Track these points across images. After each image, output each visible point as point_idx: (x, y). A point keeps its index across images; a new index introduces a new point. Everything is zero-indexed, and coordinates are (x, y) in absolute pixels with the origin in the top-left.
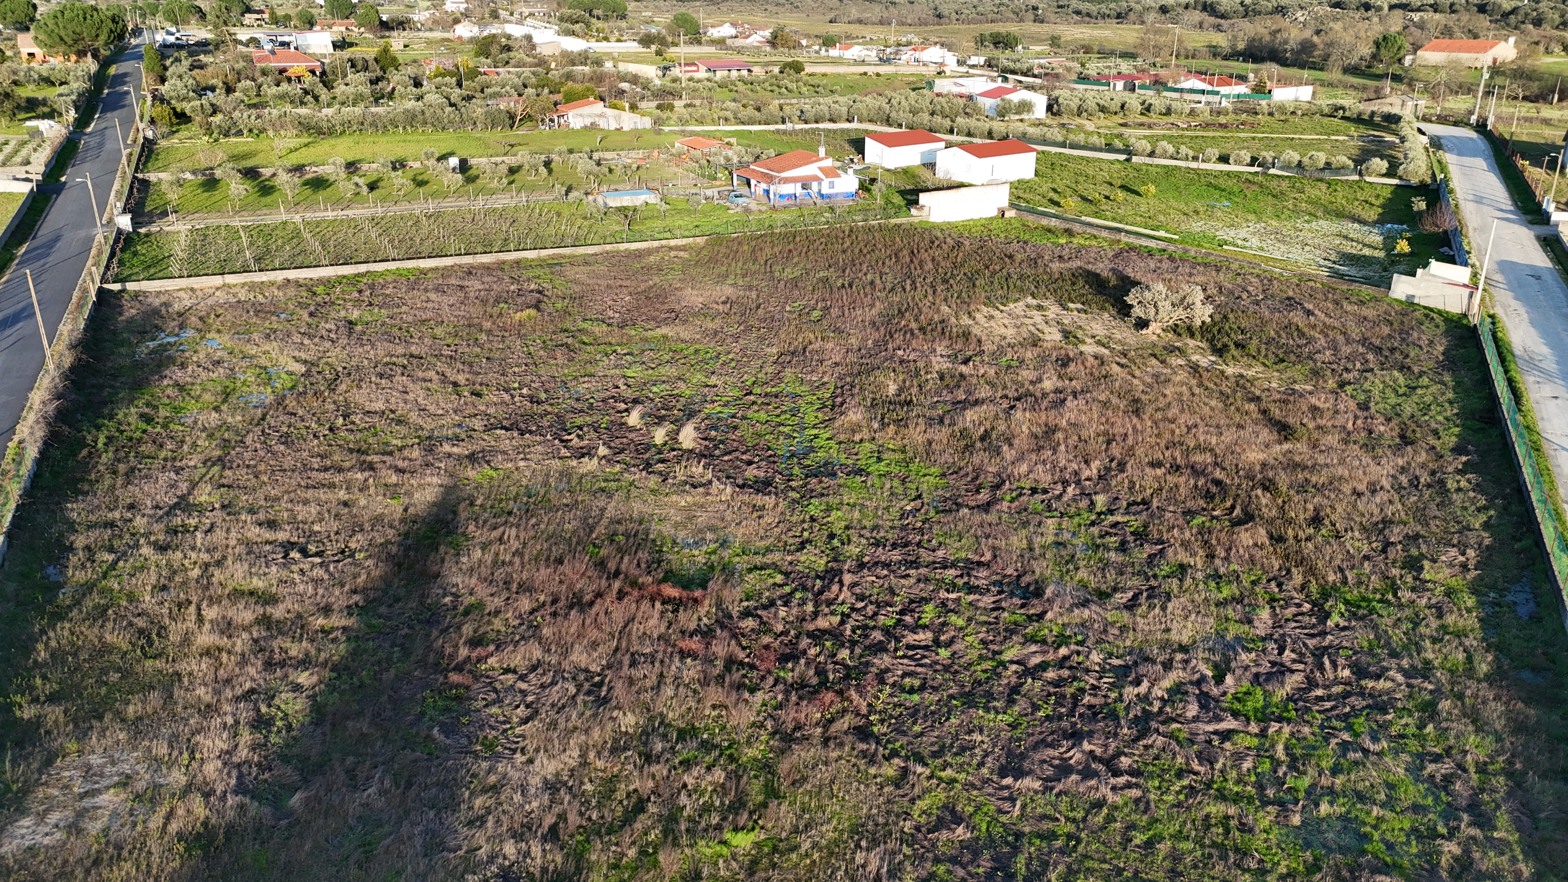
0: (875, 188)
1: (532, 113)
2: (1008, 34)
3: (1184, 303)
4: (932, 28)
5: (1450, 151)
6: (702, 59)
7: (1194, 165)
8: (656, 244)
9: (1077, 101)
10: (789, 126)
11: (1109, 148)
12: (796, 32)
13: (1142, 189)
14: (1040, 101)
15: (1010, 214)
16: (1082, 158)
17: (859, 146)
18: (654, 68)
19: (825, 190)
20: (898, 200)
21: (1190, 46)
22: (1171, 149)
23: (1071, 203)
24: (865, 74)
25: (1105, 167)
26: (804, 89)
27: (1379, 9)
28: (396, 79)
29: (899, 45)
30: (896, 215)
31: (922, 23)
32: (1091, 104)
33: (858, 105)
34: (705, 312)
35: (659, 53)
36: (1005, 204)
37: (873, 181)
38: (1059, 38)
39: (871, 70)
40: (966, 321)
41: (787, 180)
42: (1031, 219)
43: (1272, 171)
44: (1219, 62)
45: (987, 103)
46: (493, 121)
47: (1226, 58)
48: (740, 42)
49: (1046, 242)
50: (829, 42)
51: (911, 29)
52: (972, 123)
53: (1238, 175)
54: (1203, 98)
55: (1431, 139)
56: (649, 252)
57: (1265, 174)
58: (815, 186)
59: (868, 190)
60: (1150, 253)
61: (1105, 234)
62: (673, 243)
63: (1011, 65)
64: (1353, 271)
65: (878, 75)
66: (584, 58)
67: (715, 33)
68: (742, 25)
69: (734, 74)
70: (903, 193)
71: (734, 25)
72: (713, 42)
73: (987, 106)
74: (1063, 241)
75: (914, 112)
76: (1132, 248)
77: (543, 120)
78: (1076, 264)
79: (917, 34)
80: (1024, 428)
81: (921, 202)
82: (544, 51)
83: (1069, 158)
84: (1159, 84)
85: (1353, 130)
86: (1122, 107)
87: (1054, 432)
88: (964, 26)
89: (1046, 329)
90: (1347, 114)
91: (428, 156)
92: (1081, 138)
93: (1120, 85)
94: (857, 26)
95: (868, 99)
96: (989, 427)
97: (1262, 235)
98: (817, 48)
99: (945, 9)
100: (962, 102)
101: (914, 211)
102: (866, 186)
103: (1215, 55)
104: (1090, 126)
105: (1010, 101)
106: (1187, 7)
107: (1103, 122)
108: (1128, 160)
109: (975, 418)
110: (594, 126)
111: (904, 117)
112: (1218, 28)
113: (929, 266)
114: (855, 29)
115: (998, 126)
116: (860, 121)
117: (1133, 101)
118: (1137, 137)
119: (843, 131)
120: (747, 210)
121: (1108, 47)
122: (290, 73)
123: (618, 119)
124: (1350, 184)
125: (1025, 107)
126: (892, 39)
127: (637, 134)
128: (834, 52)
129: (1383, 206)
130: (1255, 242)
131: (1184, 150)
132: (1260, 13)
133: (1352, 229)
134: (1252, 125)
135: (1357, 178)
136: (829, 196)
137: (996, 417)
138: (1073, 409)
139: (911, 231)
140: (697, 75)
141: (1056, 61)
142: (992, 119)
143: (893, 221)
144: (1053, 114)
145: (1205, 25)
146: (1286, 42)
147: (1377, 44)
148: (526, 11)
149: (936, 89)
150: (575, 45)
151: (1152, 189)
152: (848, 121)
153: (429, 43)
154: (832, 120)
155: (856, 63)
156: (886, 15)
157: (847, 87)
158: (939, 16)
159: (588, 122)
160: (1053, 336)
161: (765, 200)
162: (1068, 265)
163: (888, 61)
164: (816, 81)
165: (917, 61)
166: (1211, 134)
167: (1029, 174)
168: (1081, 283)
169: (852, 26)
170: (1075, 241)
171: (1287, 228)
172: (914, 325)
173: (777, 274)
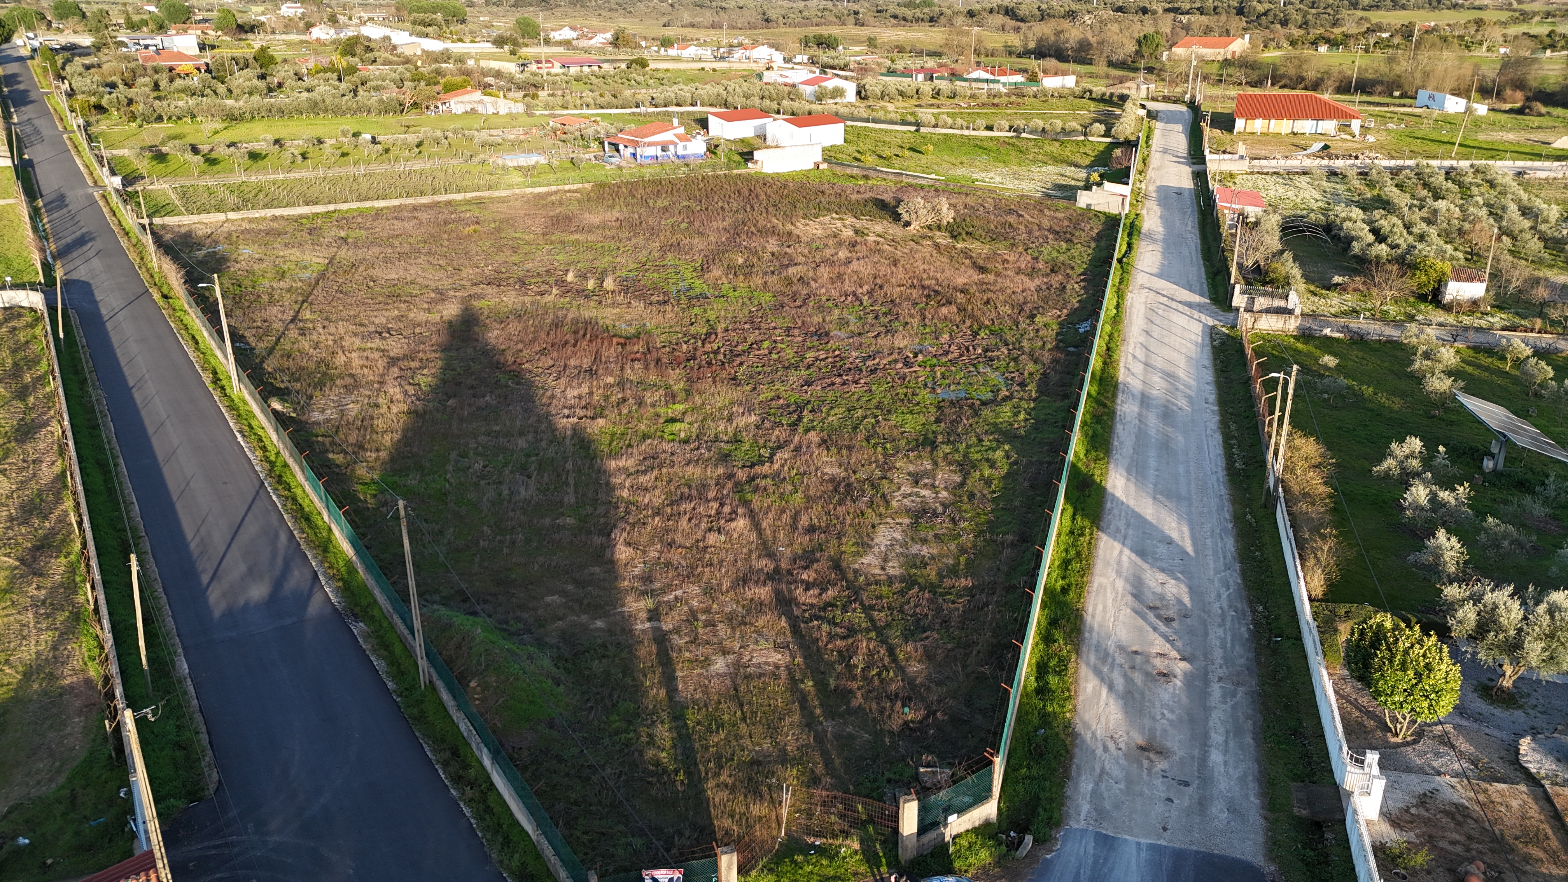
0: (719, 150)
1: (418, 101)
2: (830, 36)
3: (935, 210)
4: (761, 31)
5: (1162, 120)
6: (556, 57)
7: (966, 132)
8: (554, 188)
9: (880, 87)
10: (642, 109)
11: (904, 123)
12: (634, 35)
13: (923, 148)
14: (850, 88)
15: (824, 166)
16: (882, 130)
17: (703, 123)
18: (514, 64)
19: (680, 152)
20: (737, 158)
21: (990, 46)
22: (950, 121)
23: (870, 160)
24: (703, 69)
25: (898, 135)
26: (651, 82)
28: (280, 73)
29: (731, 46)
30: (737, 168)
31: (752, 26)
32: (892, 90)
33: (700, 91)
34: (603, 226)
35: (513, 53)
36: (819, 159)
37: (717, 146)
38: (875, 39)
39: (708, 66)
40: (789, 227)
41: (650, 144)
42: (838, 170)
43: (1024, 135)
44: (1014, 59)
45: (808, 90)
46: (386, 109)
47: (1019, 56)
48: (584, 43)
49: (849, 184)
50: (666, 43)
51: (742, 32)
52: (796, 105)
53: (997, 139)
54: (985, 85)
55: (1149, 112)
56: (550, 194)
57: (1018, 137)
58: (671, 148)
59: (715, 153)
60: (922, 188)
61: (891, 177)
62: (567, 187)
63: (831, 62)
64: (1059, 194)
65: (714, 70)
66: (445, 56)
67: (556, 36)
68: (581, 29)
69: (586, 69)
70: (741, 154)
71: (573, 28)
72: (560, 43)
73: (808, 92)
74: (861, 182)
75: (747, 97)
76: (911, 186)
77: (428, 108)
78: (868, 195)
79: (747, 37)
80: (825, 274)
81: (755, 157)
82: (408, 52)
83: (871, 130)
84: (954, 76)
85: (1092, 105)
86: (917, 91)
87: (843, 275)
88: (789, 30)
89: (844, 229)
90: (1094, 96)
92: (881, 115)
93: (921, 77)
94: (690, 29)
95: (708, 87)
96: (803, 275)
97: (1002, 175)
98: (656, 48)
99: (772, 14)
100: (787, 89)
101: (750, 165)
102: (713, 148)
103: (1010, 54)
104: (890, 107)
105: (825, 88)
106: (991, 11)
107: (901, 104)
108: (917, 131)
109: (795, 271)
110: (473, 111)
111: (739, 102)
112: (1017, 30)
113: (763, 197)
114: (689, 32)
115: (816, 107)
116: (702, 105)
117: (927, 88)
118: (926, 115)
119: (688, 113)
120: (620, 168)
121: (919, 46)
122: (178, 70)
123: (495, 104)
124: (1077, 143)
125: (838, 93)
126: (725, 42)
127: (512, 117)
128: (672, 52)
129: (1095, 156)
130: (998, 179)
131: (959, 121)
132: (1054, 16)
133: (1070, 171)
134: (1018, 104)
135: (1082, 138)
136: (684, 157)
137: (808, 270)
138: (855, 265)
139: (748, 179)
140: (553, 71)
141: (869, 58)
142: (811, 103)
143: (735, 172)
144: (861, 98)
145: (1007, 28)
146: (1067, 41)
147: (1139, 42)
148: (365, 16)
149: (765, 80)
150: (434, 45)
151: (931, 148)
152: (692, 105)
153: (289, 44)
154: (678, 105)
155: (693, 60)
156: (716, 19)
157: (687, 79)
158: (767, 20)
159: (468, 108)
160: (848, 233)
161: (633, 160)
162: (862, 196)
163: (722, 58)
164: (660, 75)
165: (748, 58)
166: (985, 111)
167: (840, 141)
168: (871, 204)
169: (686, 30)
170: (870, 182)
171: (1023, 170)
172: (753, 229)
173: (651, 205)
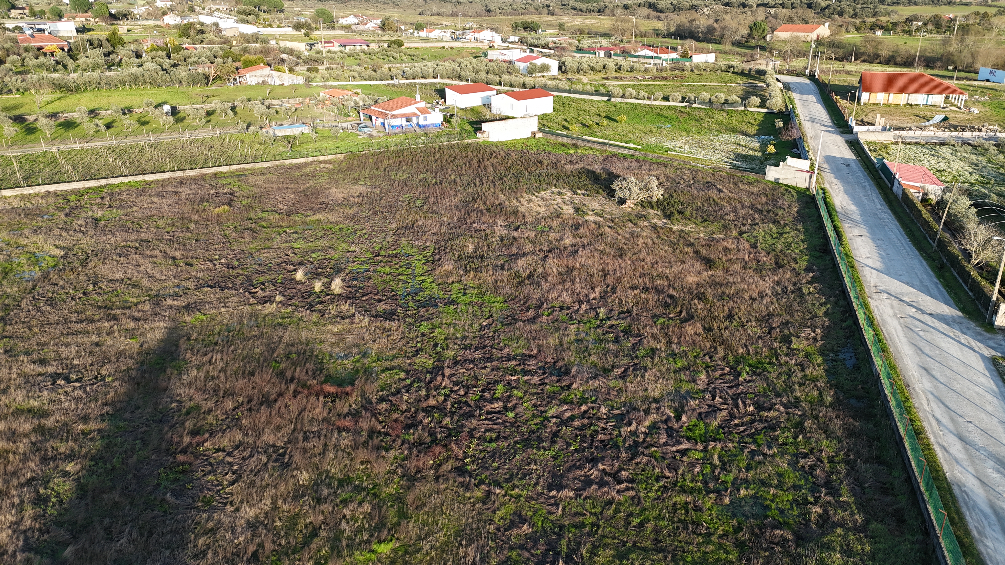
0: (453, 120)
1: (221, 75)
2: (532, 22)
3: (646, 188)
4: (484, 18)
5: (795, 91)
6: (336, 38)
7: (648, 102)
8: (310, 159)
9: (576, 64)
10: (395, 81)
11: (597, 93)
12: (397, 21)
13: (618, 118)
14: (554, 64)
15: (539, 135)
16: (581, 99)
17: (441, 93)
18: (304, 44)
19: (422, 122)
20: (468, 128)
21: (643, 29)
22: (634, 93)
23: (576, 128)
24: (444, 47)
25: (595, 105)
26: (404, 58)
27: (751, 6)
28: (122, 53)
29: (464, 29)
30: (468, 137)
31: (478, 15)
32: (585, 66)
33: (440, 67)
34: (345, 203)
35: (307, 35)
36: (535, 129)
37: (452, 116)
38: (564, 24)
39: (447, 45)
40: (515, 203)
41: (396, 116)
42: (552, 139)
43: (694, 105)
44: (660, 39)
45: (522, 66)
46: (194, 81)
47: (664, 37)
48: (361, 27)
49: (561, 152)
50: (419, 27)
51: (471, 19)
52: (513, 78)
53: (675, 108)
54: (652, 61)
55: (784, 84)
56: (306, 165)
57: (690, 107)
58: (414, 119)
59: (449, 122)
60: (625, 158)
61: (597, 146)
62: (321, 158)
63: (535, 42)
64: (744, 165)
65: (452, 48)
66: (255, 38)
67: (344, 22)
68: (362, 17)
69: (358, 48)
70: (471, 123)
71: (356, 16)
72: (343, 28)
73: (521, 68)
74: (572, 151)
75: (476, 72)
76: (614, 155)
77: (229, 80)
78: (580, 165)
79: (476, 22)
80: (554, 269)
81: (483, 129)
82: (229, 34)
83: (573, 100)
84: (625, 53)
85: (739, 80)
86: (604, 67)
87: (572, 271)
88: (505, 17)
89: (565, 207)
90: (736, 70)
91: (148, 105)
92: (580, 87)
93: (602, 54)
94: (437, 17)
95: (446, 64)
96: (532, 269)
97: (690, 144)
98: (411, 31)
99: (492, 7)
100: (505, 65)
101: (479, 135)
102: (448, 119)
103: (657, 35)
104: (585, 79)
105: (535, 64)
106: (639, 5)
107: (593, 77)
108: (609, 100)
109: (524, 264)
110: (264, 83)
111: (470, 75)
112: (659, 18)
113: (490, 169)
114: (436, 19)
115: (529, 80)
116: (442, 78)
117: (611, 64)
118: (613, 86)
119: (431, 84)
120: (371, 136)
121: (594, 30)
122: (46, 49)
123: (281, 78)
124: (740, 113)
125: (545, 68)
126: (460, 26)
127: (294, 88)
128: (423, 34)
129: (759, 125)
130: (686, 148)
131: (642, 93)
132: (682, 9)
133: (742, 139)
134: (681, 77)
135: (743, 108)
136: (424, 126)
137: (537, 263)
138: (583, 256)
139: (477, 147)
140: (333, 49)
141: (562, 39)
142: (525, 76)
143: (466, 141)
144: (562, 72)
145: (651, 17)
146: (698, 27)
147: (751, 28)
148: (214, 7)
149: (489, 57)
150: (249, 29)
151: (624, 117)
152: (434, 77)
153: (146, 28)
154: (423, 77)
155: (437, 41)
156: (455, 10)
157: (432, 56)
158: (489, 11)
159: (260, 80)
160: (569, 211)
161: (382, 129)
162: (576, 167)
163: (458, 40)
164: (412, 53)
165: (476, 39)
166: (658, 83)
167: (549, 110)
168: (584, 177)
169: (434, 17)
170: (579, 151)
171: (705, 139)
172: (482, 207)
173: (393, 177)
